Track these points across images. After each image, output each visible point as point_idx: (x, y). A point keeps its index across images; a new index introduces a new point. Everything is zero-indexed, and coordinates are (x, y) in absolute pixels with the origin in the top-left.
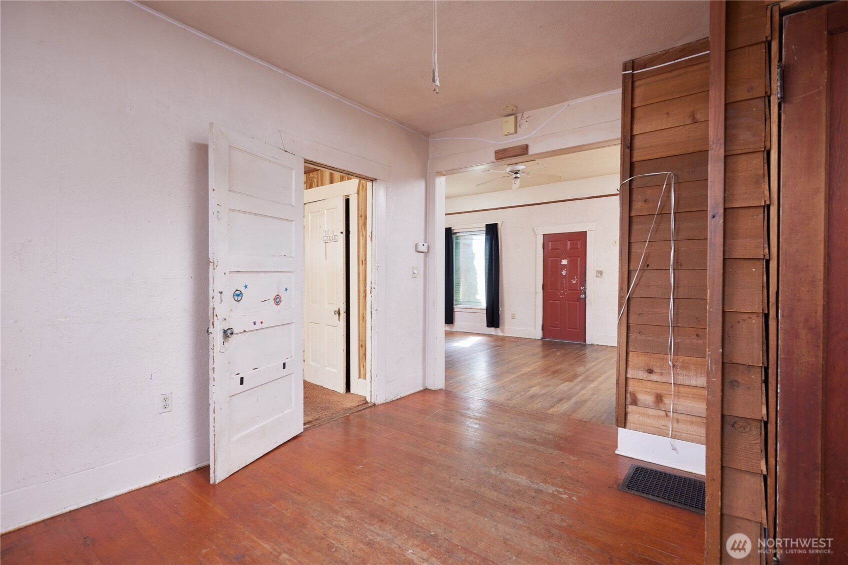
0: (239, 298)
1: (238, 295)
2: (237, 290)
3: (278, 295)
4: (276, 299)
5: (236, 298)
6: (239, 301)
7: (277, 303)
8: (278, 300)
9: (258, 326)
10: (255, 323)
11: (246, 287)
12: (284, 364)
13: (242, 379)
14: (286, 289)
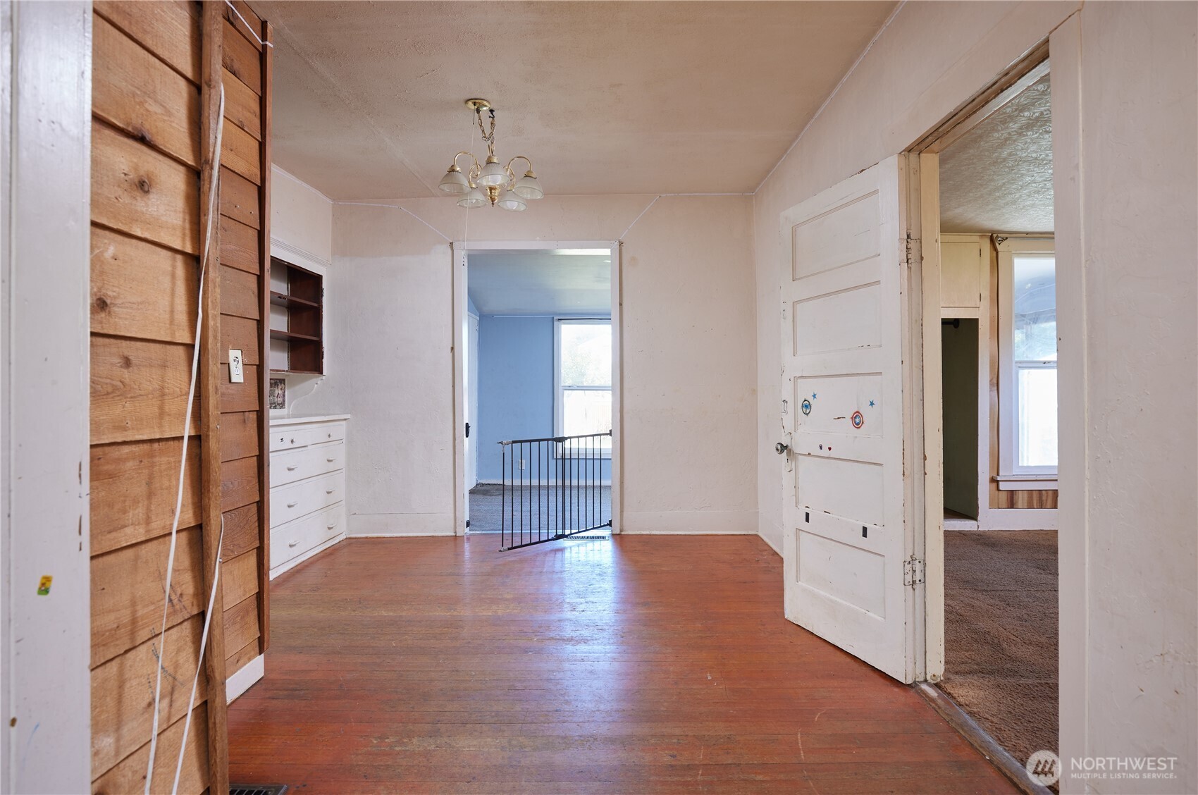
0: (808, 411)
1: (806, 406)
2: (805, 400)
3: (858, 412)
4: (855, 417)
5: (804, 409)
6: (807, 414)
7: (858, 425)
8: (857, 420)
9: (825, 452)
10: (821, 447)
11: (814, 396)
12: (865, 529)
13: (807, 515)
14: (872, 404)
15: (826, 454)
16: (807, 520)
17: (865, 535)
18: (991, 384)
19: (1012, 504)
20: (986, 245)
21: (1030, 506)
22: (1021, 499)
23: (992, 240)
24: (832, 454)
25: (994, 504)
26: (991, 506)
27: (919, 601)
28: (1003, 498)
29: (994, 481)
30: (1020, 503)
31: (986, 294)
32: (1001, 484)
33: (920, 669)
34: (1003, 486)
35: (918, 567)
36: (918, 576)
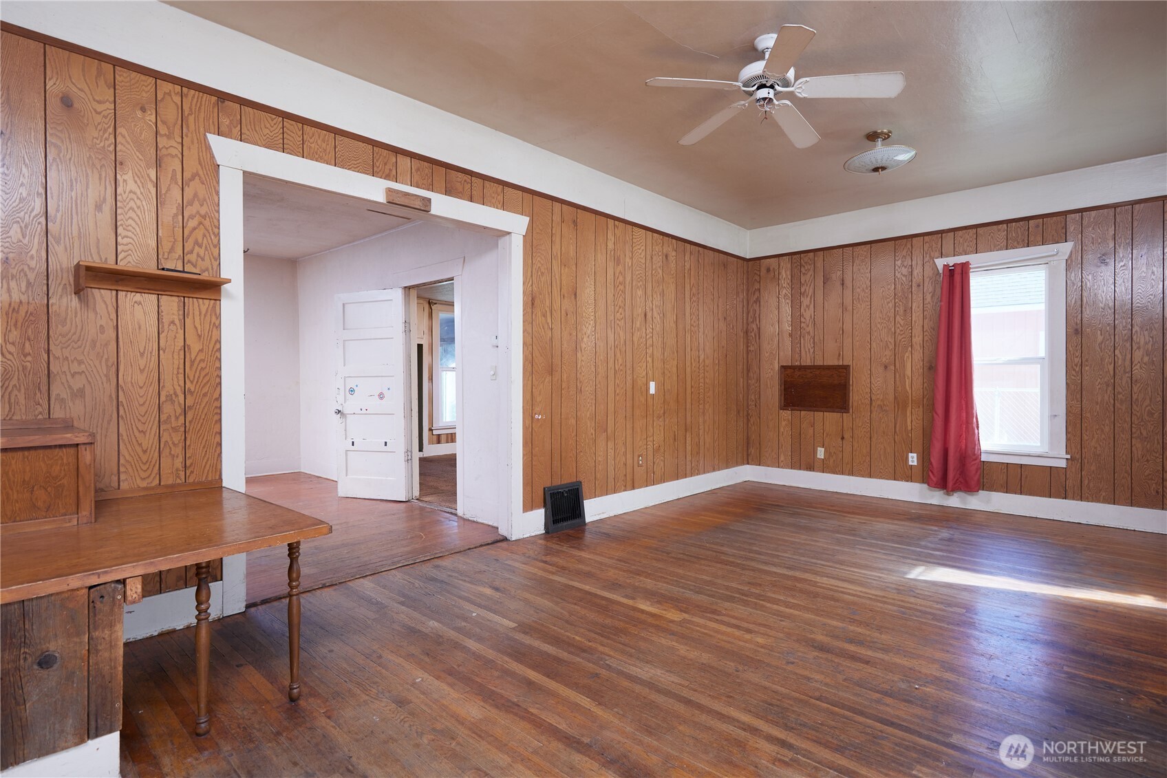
3: (381, 393)
10: (361, 410)
11: (356, 386)
12: (386, 443)
13: (353, 442)
14: (389, 389)
15: (364, 412)
16: (353, 445)
17: (386, 445)
18: (429, 379)
19: (439, 442)
20: (427, 306)
21: (447, 442)
22: (443, 438)
23: (429, 303)
24: (367, 412)
25: (431, 442)
26: (430, 443)
27: (410, 468)
28: (435, 437)
29: (431, 430)
30: (443, 442)
31: (426, 331)
32: (434, 431)
33: (410, 495)
34: (435, 432)
35: (409, 454)
36: (409, 457)
